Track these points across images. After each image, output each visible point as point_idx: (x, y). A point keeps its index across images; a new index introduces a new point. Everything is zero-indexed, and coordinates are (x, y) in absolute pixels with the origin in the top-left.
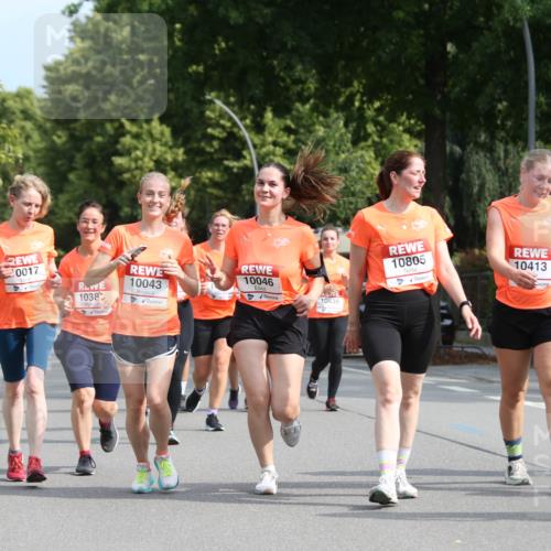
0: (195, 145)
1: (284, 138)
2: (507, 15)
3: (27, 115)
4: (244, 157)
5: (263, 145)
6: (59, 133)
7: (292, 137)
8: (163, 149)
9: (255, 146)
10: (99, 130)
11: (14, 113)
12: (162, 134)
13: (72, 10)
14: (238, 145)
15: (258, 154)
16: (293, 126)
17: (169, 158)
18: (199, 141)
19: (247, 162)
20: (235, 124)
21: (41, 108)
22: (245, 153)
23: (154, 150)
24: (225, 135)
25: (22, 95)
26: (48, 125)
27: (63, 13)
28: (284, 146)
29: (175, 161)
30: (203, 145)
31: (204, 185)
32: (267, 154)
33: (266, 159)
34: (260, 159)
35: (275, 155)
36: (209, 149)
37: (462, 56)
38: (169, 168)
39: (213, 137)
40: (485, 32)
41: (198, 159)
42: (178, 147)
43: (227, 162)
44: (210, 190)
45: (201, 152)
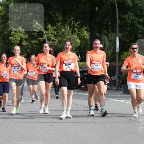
0: (31, 34)
1: (54, 32)
5: (48, 34)
7: (56, 32)
8: (22, 35)
9: (46, 34)
10: (6, 30)
14: (42, 34)
15: (47, 36)
16: (56, 29)
17: (24, 37)
19: (44, 38)
22: (44, 36)
23: (20, 35)
28: (54, 34)
29: (26, 38)
30: (33, 34)
31: (33, 44)
32: (49, 36)
33: (49, 38)
34: (48, 37)
35: (51, 36)
36: (34, 35)
37: (99, 11)
38: (24, 40)
39: (35, 32)
40: (105, 4)
41: (31, 38)
42: (26, 34)
43: (39, 38)
44: (34, 46)
45: (32, 36)
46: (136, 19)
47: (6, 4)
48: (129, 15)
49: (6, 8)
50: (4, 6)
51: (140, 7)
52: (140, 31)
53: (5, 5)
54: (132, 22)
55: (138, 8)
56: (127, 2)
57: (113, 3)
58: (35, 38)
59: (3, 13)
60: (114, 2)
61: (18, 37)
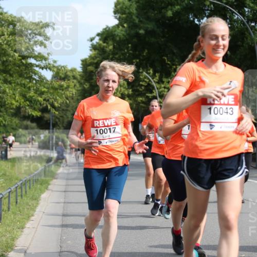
0: (136, 88)
2: (249, 41)
3: (74, 78)
4: (154, 93)
5: (160, 88)
6: (86, 84)
8: (124, 89)
9: (157, 89)
11: (70, 77)
12: (124, 84)
13: (92, 40)
14: (151, 88)
15: (158, 92)
17: (126, 93)
18: (137, 87)
19: (154, 94)
20: (150, 81)
21: (80, 75)
22: (154, 91)
23: (121, 90)
24: (146, 84)
25: (73, 70)
26: (82, 81)
27: (88, 40)
29: (128, 94)
30: (138, 88)
31: (139, 103)
32: (162, 91)
33: (162, 93)
34: (160, 93)
35: (164, 92)
36: (140, 90)
37: (232, 56)
38: (126, 97)
39: (142, 85)
40: (241, 48)
41: (137, 93)
42: (130, 89)
43: (147, 94)
44: (141, 105)
45: (138, 91)
47: (102, 47)
49: (101, 53)
50: (98, 50)
53: (100, 47)
57: (251, 45)
58: (141, 94)
59: (98, 59)
61: (118, 93)
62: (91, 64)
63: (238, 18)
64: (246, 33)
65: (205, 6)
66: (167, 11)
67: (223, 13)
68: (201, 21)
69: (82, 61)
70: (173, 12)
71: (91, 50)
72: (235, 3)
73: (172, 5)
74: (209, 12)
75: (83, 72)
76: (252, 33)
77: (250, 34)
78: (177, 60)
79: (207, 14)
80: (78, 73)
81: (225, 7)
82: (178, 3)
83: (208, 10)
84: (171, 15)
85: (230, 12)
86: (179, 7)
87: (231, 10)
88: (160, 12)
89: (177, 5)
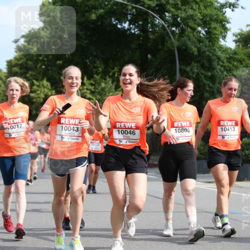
1: (90, 87)
2: (169, 45)
5: (83, 90)
7: (93, 87)
8: (48, 90)
9: (80, 90)
12: (47, 85)
13: (16, 41)
15: (81, 93)
16: (93, 83)
17: (50, 93)
18: (60, 88)
21: (5, 76)
23: (44, 91)
27: (13, 42)
28: (90, 90)
32: (84, 93)
33: (84, 95)
35: (87, 93)
37: (153, 59)
40: (162, 51)
42: (53, 90)
46: (203, 71)
48: (193, 66)
51: (208, 55)
52: (208, 89)
54: (196, 76)
55: (205, 57)
56: (191, 49)
59: (23, 60)
60: (173, 49)
61: (42, 94)
62: (16, 65)
63: (159, 22)
64: (166, 37)
65: (127, 10)
66: (90, 15)
67: (145, 18)
68: (123, 24)
69: (8, 62)
70: (96, 15)
71: (16, 52)
72: (157, 8)
73: (96, 8)
74: (131, 16)
75: (8, 73)
76: (172, 38)
77: (170, 38)
78: (98, 62)
79: (129, 18)
80: (3, 74)
81: (147, 12)
82: (101, 6)
83: (130, 14)
84: (95, 18)
85: (151, 16)
86: (102, 11)
87: (152, 15)
88: (84, 16)
89: (101, 9)
